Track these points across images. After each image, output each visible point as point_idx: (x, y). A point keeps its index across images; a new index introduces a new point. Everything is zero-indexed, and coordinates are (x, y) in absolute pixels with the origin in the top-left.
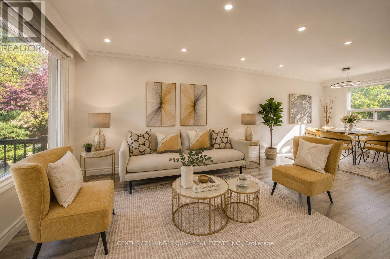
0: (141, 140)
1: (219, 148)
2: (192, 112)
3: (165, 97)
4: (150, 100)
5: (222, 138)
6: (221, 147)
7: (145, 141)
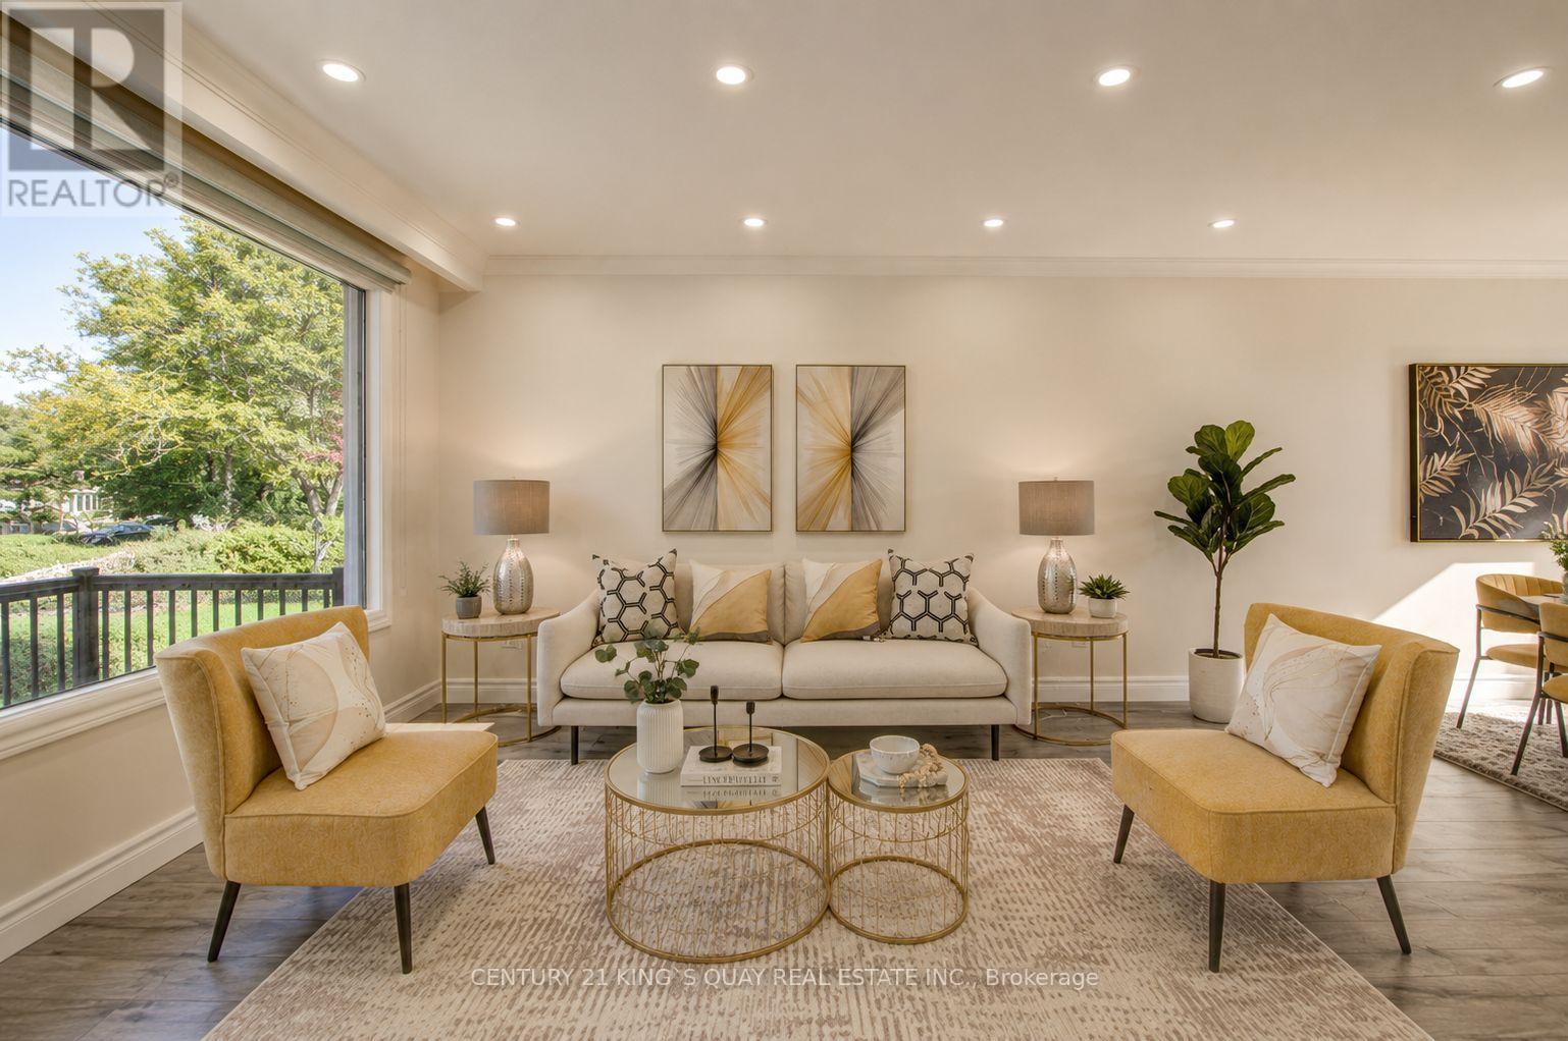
0: (632, 592)
1: (914, 634)
2: (842, 479)
3: (729, 421)
4: (674, 433)
5: (954, 599)
6: (919, 632)
7: (644, 595)
